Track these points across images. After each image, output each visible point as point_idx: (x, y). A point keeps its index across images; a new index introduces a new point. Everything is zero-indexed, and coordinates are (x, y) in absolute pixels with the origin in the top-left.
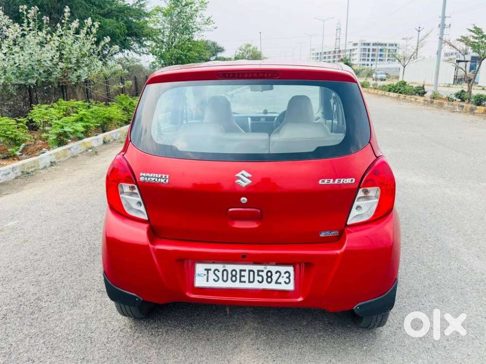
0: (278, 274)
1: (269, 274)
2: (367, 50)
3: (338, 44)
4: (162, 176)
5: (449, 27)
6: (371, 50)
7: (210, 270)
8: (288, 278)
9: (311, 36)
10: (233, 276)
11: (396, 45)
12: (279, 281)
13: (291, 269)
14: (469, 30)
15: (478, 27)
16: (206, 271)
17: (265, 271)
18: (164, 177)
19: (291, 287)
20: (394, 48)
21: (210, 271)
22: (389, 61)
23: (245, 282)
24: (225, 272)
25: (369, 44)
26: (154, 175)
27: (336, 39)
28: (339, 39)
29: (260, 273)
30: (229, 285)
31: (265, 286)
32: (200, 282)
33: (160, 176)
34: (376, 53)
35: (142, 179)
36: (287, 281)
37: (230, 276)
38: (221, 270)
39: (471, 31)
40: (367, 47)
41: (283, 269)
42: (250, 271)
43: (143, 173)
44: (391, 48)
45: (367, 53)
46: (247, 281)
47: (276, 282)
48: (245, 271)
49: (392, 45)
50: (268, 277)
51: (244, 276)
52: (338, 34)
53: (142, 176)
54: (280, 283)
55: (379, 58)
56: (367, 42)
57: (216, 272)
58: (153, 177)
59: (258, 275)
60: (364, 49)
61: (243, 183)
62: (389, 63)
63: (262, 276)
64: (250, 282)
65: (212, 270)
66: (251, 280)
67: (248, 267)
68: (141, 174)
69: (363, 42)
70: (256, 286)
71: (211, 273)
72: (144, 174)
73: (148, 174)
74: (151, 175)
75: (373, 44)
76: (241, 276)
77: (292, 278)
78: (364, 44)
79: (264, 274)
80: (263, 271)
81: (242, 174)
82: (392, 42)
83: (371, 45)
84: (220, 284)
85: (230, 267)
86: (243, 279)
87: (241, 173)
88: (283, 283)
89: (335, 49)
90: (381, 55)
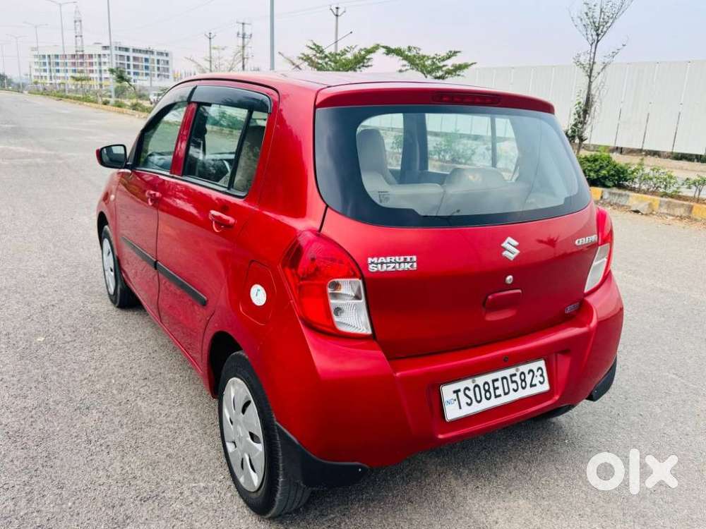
0: (531, 374)
1: (523, 377)
2: (126, 58)
3: (79, 44)
4: (405, 259)
5: (250, 38)
6: (131, 59)
7: (459, 391)
8: (542, 375)
9: (36, 27)
10: (486, 391)
11: (167, 55)
12: (533, 383)
13: (542, 364)
14: (308, 47)
15: (318, 44)
16: (455, 394)
17: (518, 374)
18: (408, 260)
19: (546, 387)
20: (165, 58)
21: (459, 393)
22: (160, 77)
23: (500, 396)
24: (477, 389)
25: (127, 50)
26: (393, 258)
27: (76, 36)
28: (81, 36)
29: (514, 378)
30: (486, 405)
31: (522, 394)
32: (453, 412)
33: (402, 259)
34: (140, 64)
35: (372, 268)
36: (541, 380)
37: (483, 392)
38: (471, 387)
39: (311, 48)
40: (125, 54)
41: (534, 366)
42: (503, 378)
43: (373, 257)
44: (160, 58)
45: (126, 62)
46: (502, 394)
47: (532, 386)
48: (497, 380)
49: (161, 54)
50: (522, 381)
51: (498, 388)
52: (78, 28)
53: (372, 263)
54: (535, 385)
55: (144, 72)
56: (125, 45)
57: (467, 392)
58: (391, 262)
59: (513, 382)
60: (121, 56)
61: (510, 255)
62: (161, 80)
63: (516, 382)
64: (506, 394)
65: (462, 390)
66: (506, 391)
67: (499, 375)
68: (370, 260)
69: (118, 46)
70: (513, 397)
71: (461, 394)
72: (375, 260)
73: (382, 259)
74: (388, 259)
75: (134, 50)
76: (495, 389)
77: (545, 374)
78: (120, 48)
79: (517, 378)
80: (515, 375)
81: (509, 243)
82: (162, 49)
83: (131, 50)
84: (477, 408)
85: (480, 380)
86: (498, 392)
87: (506, 241)
88: (538, 384)
89: (77, 51)
90: (147, 68)
